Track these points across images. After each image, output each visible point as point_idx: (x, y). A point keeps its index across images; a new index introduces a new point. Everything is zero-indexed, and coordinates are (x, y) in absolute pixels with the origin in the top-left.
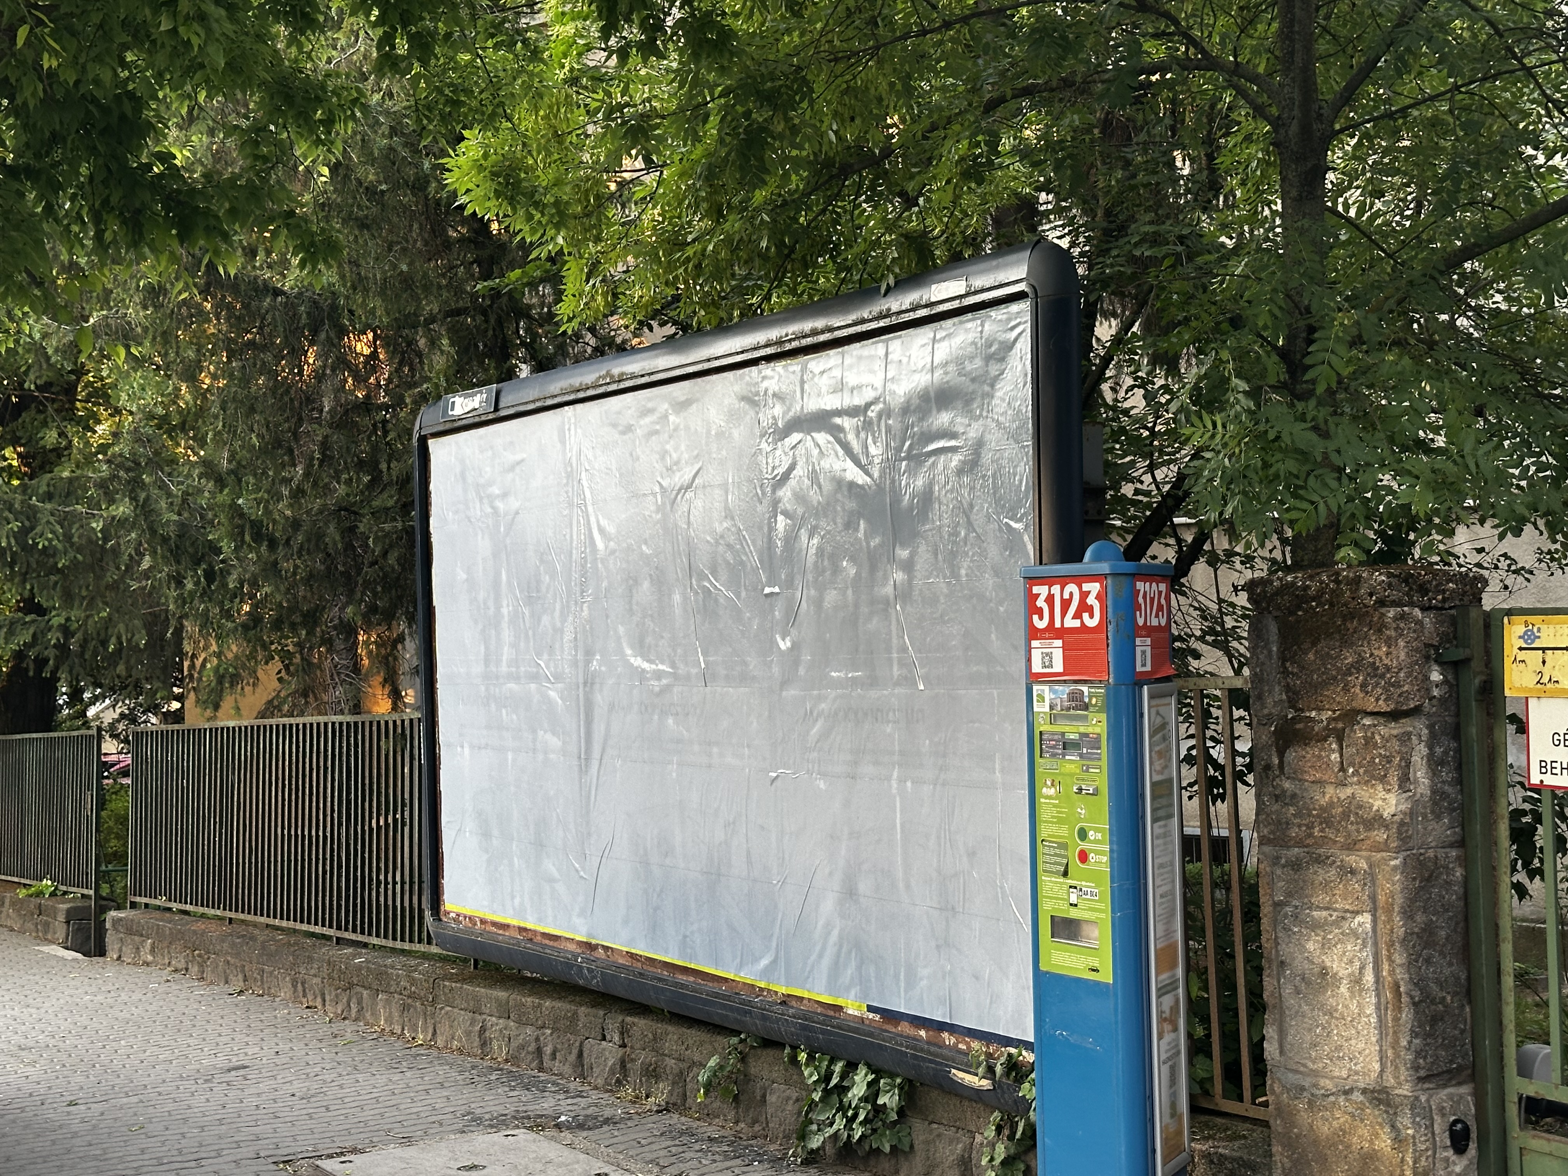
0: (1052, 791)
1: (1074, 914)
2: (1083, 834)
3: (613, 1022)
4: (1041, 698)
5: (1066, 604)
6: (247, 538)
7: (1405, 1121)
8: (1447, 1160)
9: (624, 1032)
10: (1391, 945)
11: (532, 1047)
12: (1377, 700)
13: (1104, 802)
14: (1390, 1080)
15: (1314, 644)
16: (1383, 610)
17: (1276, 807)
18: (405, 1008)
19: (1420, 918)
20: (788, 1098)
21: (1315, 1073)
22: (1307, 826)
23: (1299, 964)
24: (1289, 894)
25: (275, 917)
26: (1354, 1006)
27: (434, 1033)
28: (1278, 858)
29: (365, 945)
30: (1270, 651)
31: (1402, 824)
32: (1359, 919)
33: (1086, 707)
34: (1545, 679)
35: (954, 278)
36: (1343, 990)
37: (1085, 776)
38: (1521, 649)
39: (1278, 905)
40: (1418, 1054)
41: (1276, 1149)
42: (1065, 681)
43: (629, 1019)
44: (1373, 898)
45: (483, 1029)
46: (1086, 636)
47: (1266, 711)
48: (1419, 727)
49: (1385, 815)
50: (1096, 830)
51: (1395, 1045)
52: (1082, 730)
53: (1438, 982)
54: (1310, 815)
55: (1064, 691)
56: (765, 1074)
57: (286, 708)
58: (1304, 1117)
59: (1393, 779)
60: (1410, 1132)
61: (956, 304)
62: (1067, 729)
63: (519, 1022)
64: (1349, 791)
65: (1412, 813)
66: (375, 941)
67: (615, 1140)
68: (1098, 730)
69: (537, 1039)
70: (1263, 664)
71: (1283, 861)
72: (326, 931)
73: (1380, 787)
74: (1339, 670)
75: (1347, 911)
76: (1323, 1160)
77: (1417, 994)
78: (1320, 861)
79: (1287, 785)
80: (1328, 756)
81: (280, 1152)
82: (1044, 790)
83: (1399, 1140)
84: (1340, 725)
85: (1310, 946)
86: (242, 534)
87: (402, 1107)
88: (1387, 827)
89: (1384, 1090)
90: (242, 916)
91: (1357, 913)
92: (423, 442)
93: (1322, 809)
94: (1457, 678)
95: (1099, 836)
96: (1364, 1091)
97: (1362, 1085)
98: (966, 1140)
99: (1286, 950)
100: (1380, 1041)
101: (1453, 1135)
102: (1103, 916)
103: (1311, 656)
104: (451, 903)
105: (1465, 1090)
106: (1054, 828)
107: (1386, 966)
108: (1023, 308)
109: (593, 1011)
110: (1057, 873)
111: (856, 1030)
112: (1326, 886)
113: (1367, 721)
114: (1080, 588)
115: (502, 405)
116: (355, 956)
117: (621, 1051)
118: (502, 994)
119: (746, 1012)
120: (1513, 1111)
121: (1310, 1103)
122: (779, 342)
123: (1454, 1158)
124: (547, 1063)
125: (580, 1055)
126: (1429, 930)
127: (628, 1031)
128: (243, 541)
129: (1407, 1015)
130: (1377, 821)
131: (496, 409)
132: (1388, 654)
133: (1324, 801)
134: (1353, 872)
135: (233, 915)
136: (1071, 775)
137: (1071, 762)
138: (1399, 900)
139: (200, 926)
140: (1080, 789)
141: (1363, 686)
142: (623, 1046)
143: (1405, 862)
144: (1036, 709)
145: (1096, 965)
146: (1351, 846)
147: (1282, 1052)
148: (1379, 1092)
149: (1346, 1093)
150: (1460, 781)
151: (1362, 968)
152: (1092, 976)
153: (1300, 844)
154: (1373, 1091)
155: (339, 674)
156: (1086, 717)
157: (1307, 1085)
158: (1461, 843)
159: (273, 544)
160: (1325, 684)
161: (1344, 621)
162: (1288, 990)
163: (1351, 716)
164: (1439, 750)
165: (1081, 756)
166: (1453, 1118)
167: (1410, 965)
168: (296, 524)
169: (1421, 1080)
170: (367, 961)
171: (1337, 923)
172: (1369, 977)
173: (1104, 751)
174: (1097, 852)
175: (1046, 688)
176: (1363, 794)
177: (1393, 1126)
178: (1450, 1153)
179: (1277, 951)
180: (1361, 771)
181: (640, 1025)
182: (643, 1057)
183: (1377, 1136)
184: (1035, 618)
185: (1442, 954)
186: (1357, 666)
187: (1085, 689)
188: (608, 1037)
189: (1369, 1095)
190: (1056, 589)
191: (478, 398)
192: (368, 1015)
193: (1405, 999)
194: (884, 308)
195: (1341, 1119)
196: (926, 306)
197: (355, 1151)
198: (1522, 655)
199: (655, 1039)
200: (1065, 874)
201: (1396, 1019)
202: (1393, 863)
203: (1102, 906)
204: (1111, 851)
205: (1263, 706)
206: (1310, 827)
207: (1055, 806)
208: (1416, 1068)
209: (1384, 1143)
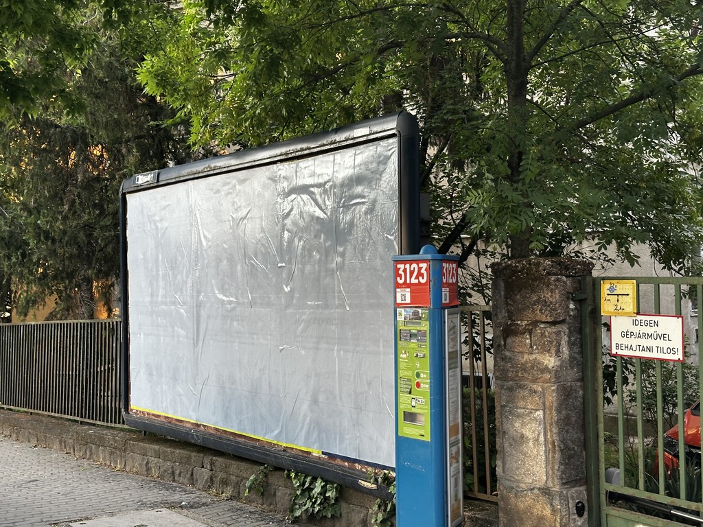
0: (405, 356)
1: (414, 410)
2: (418, 375)
3: (207, 460)
4: (401, 314)
5: (412, 273)
6: (42, 238)
7: (557, 502)
8: (574, 519)
9: (212, 464)
10: (551, 424)
11: (170, 471)
12: (547, 316)
13: (427, 361)
14: (550, 484)
15: (519, 292)
16: (549, 277)
17: (502, 363)
18: (112, 453)
19: (564, 412)
20: (286, 493)
21: (518, 481)
22: (516, 371)
23: (512, 432)
24: (508, 402)
25: (52, 412)
26: (535, 451)
27: (125, 465)
28: (503, 386)
29: (94, 425)
30: (501, 294)
31: (557, 371)
32: (538, 413)
33: (420, 318)
34: (618, 308)
35: (364, 127)
36: (531, 444)
37: (419, 349)
38: (608, 295)
39: (503, 407)
40: (563, 472)
41: (501, 515)
42: (411, 307)
43: (214, 458)
44: (544, 404)
45: (147, 463)
46: (420, 287)
47: (498, 321)
48: (564, 328)
49: (549, 367)
50: (424, 373)
51: (552, 469)
52: (418, 329)
53: (571, 441)
54: (517, 367)
55: (411, 311)
56: (276, 483)
57: (59, 316)
58: (513, 501)
59: (553, 351)
60: (559, 507)
61: (365, 138)
62: (412, 328)
63: (164, 460)
64: (534, 356)
65: (561, 366)
66: (98, 423)
67: (207, 513)
68: (425, 329)
69: (172, 467)
70: (497, 300)
71: (505, 387)
72: (76, 418)
73: (547, 355)
74: (530, 303)
75: (533, 409)
76: (521, 520)
77: (562, 446)
78: (522, 387)
79: (507, 354)
80: (525, 341)
81: (52, 519)
82: (401, 355)
83: (554, 511)
84: (531, 327)
85: (517, 425)
86: (40, 236)
87: (109, 498)
88: (550, 372)
89: (548, 489)
90: (36, 411)
91: (536, 410)
92: (124, 195)
93: (522, 364)
94: (581, 307)
95: (425, 376)
96: (539, 489)
97: (538, 486)
98: (365, 512)
99: (506, 426)
100: (546, 467)
101: (577, 508)
102: (426, 411)
103: (518, 297)
104: (134, 405)
105: (583, 488)
106: (406, 372)
107: (549, 434)
108: (395, 140)
109: (198, 455)
110: (406, 392)
111: (317, 463)
112: (524, 398)
113: (542, 326)
114: (418, 266)
115: (160, 179)
116: (89, 430)
117: (211, 472)
118: (157, 447)
119: (268, 455)
120: (603, 497)
121: (516, 494)
122: (286, 154)
123: (578, 518)
124: (177, 478)
125: (192, 474)
126: (568, 418)
127: (214, 464)
128: (40, 240)
129: (558, 455)
130: (546, 370)
131: (158, 181)
132: (551, 296)
133: (523, 361)
134: (535, 392)
135: (32, 411)
136: (413, 349)
137: (413, 343)
138: (555, 405)
139: (17, 416)
140: (417, 355)
141: (541, 310)
142: (212, 470)
143: (558, 388)
144: (398, 319)
145: (423, 433)
146: (535, 381)
147: (504, 472)
148: (546, 489)
149: (531, 490)
150: (582, 353)
151: (539, 434)
152: (421, 438)
153: (513, 380)
154: (543, 489)
155: (84, 301)
156: (420, 323)
157: (514, 486)
158: (582, 380)
159: (54, 241)
160: (524, 309)
161: (533, 281)
162: (506, 445)
163: (535, 323)
164: (573, 339)
165: (418, 340)
166: (577, 501)
167: (559, 433)
168: (64, 232)
169: (563, 484)
170: (94, 432)
171: (528, 415)
172: (542, 439)
173: (428, 338)
174: (424, 383)
175: (403, 310)
176: (540, 357)
177: (551, 505)
178: (576, 516)
179: (502, 427)
180: (539, 347)
181: (219, 461)
182: (221, 475)
183: (544, 509)
184: (398, 278)
185: (573, 428)
186: (538, 301)
187: (420, 310)
188: (205, 466)
189: (541, 491)
190: (407, 266)
191: (149, 176)
192: (94, 457)
193: (557, 448)
194: (333, 139)
195: (529, 501)
196: (352, 139)
197: (87, 518)
198: (609, 297)
199: (226, 467)
200: (410, 393)
201: (553, 457)
202: (552, 388)
203: (426, 407)
204: (430, 382)
205: (498, 319)
206: (517, 372)
207: (406, 362)
208: (562, 479)
209: (548, 512)
